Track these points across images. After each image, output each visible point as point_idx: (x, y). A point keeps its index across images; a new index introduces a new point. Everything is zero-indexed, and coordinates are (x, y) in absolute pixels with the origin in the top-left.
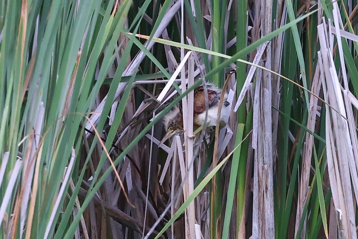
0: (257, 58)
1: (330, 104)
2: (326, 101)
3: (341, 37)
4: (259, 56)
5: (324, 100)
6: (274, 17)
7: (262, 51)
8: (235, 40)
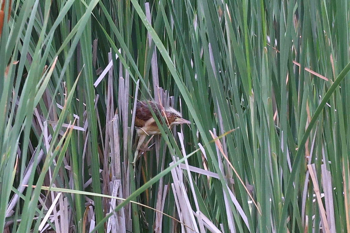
0: (114, 194)
1: (184, 223)
2: (181, 221)
3: (190, 171)
4: (115, 192)
5: (180, 221)
6: (122, 160)
7: (117, 188)
8: (90, 180)
